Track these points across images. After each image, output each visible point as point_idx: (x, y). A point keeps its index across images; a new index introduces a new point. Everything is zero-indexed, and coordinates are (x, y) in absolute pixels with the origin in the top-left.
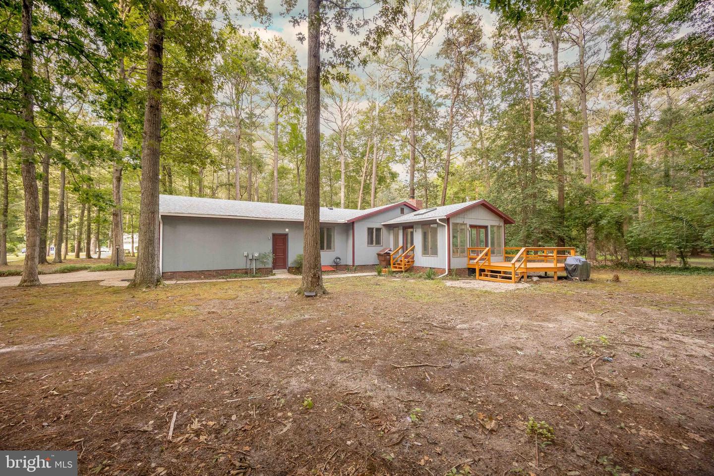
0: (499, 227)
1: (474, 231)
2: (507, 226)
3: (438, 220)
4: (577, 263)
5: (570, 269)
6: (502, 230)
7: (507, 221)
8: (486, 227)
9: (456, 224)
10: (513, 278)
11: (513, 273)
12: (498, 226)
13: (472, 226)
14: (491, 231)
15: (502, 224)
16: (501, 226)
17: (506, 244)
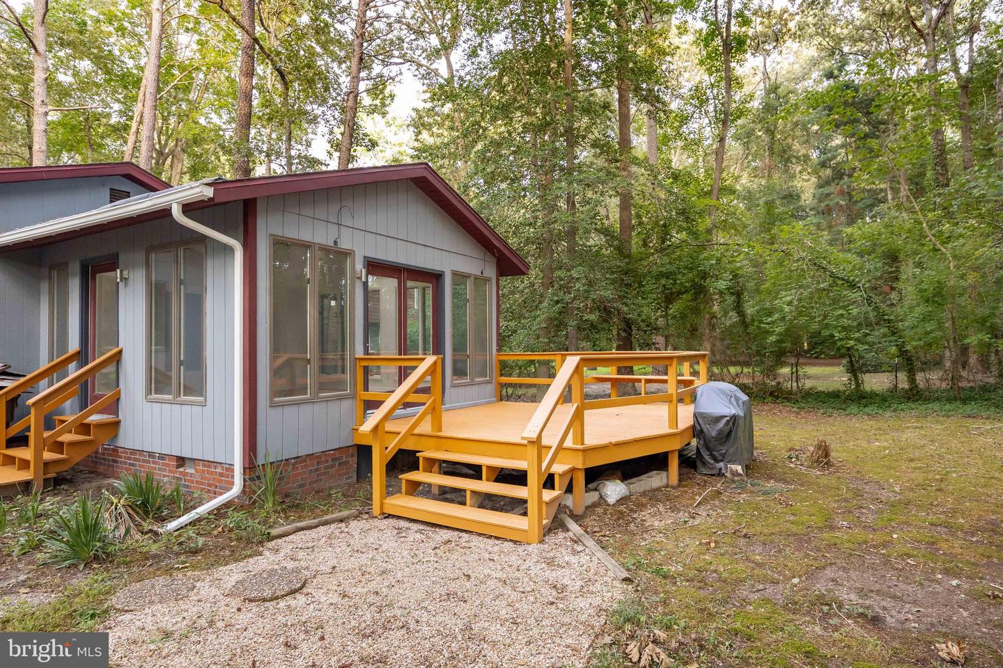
0: (481, 281)
1: (387, 287)
2: (506, 281)
3: (176, 212)
4: (733, 411)
5: (712, 431)
6: (491, 291)
7: (508, 265)
8: (435, 278)
9: (281, 246)
10: (532, 507)
11: (533, 479)
12: (476, 278)
13: (376, 267)
14: (455, 295)
15: (491, 272)
16: (489, 280)
17: (502, 340)
